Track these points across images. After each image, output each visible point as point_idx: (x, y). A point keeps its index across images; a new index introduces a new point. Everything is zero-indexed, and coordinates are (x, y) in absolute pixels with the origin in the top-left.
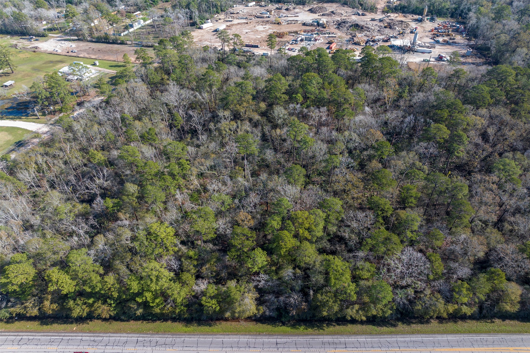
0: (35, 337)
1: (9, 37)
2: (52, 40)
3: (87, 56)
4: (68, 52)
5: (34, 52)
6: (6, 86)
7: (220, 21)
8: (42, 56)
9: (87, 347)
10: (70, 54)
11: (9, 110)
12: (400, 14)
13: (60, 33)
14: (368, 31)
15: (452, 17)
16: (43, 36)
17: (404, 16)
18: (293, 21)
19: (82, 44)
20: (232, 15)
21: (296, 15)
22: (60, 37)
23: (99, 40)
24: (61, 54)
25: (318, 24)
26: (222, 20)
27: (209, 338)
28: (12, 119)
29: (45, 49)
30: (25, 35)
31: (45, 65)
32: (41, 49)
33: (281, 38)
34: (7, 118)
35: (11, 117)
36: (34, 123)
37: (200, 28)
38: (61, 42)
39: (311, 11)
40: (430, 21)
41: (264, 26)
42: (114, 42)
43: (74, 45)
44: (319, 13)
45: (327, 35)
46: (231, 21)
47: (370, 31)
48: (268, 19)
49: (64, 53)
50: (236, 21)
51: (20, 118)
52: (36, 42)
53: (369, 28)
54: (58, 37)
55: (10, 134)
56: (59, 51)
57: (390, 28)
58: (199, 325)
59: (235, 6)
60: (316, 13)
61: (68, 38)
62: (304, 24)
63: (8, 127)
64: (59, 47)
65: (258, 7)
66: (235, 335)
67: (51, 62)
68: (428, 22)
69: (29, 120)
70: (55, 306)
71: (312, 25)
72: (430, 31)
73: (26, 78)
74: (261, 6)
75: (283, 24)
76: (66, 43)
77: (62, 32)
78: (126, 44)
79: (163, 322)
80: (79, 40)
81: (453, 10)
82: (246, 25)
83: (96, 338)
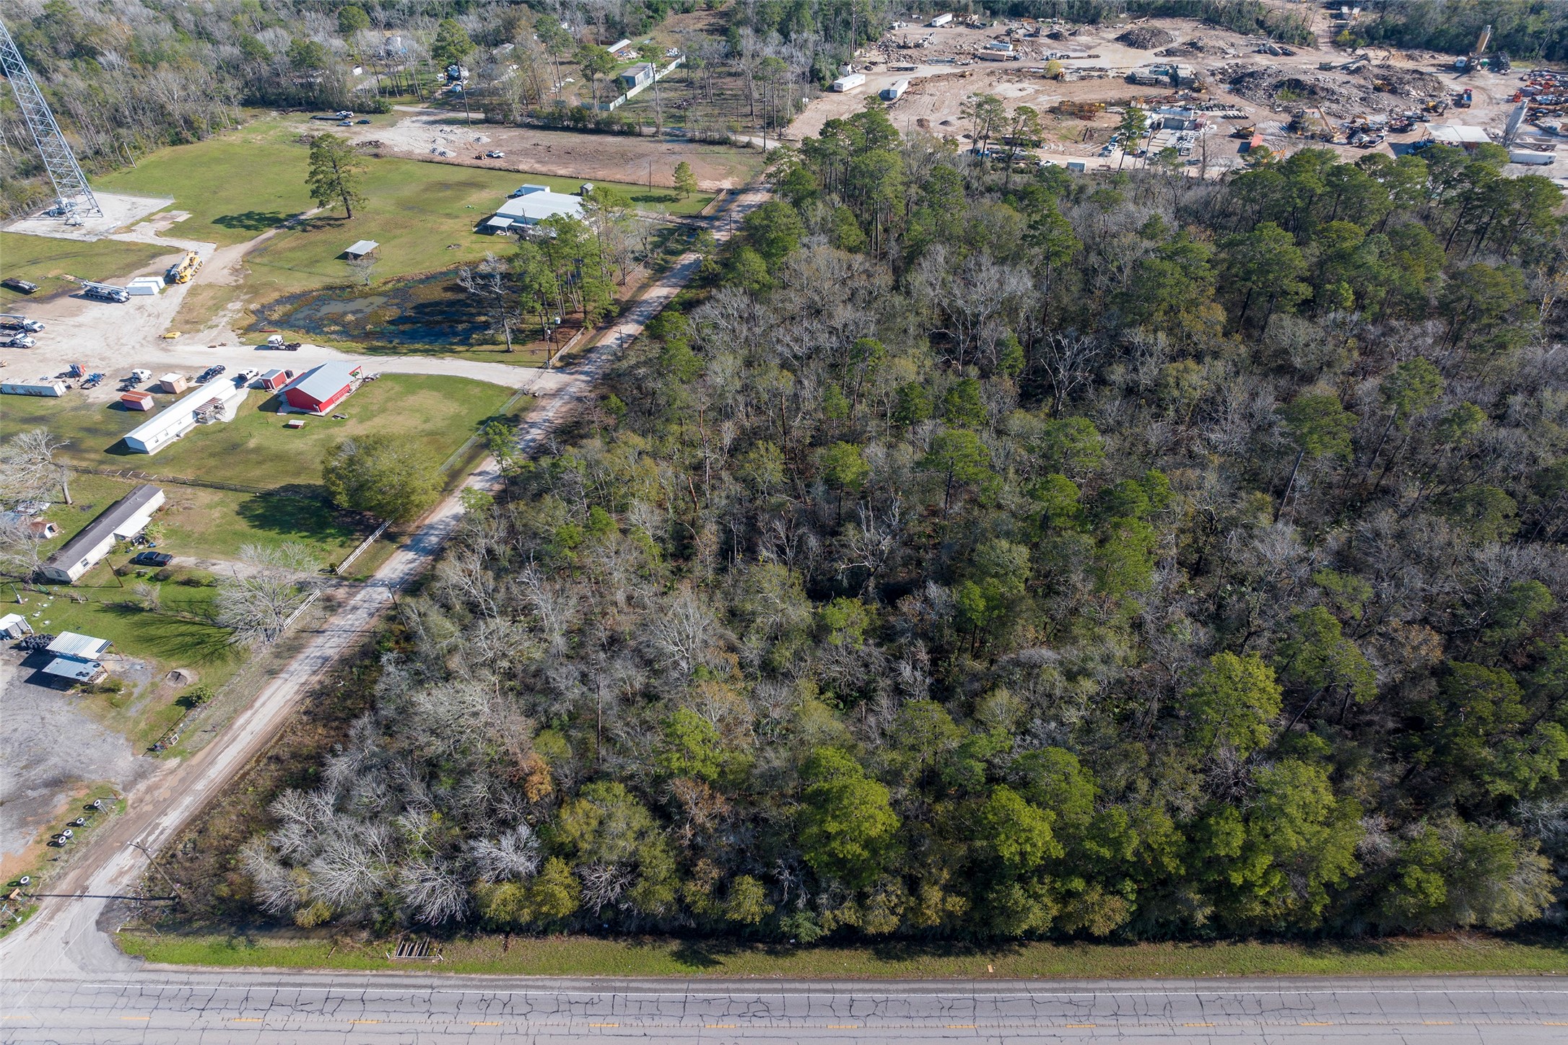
0: (891, 996)
1: (274, 114)
2: (407, 122)
3: (539, 167)
4: (479, 158)
5: (376, 156)
6: (356, 256)
7: (875, 69)
8: (404, 168)
9: (1062, 1021)
10: (486, 162)
11: (402, 328)
12: (1393, 51)
13: (418, 102)
14: (1332, 101)
15: (1549, 57)
16: (378, 110)
17: (1410, 57)
18: (1093, 69)
19: (505, 134)
20: (905, 52)
21: (1091, 52)
22: (428, 114)
23: (551, 124)
24: (459, 161)
25: (1176, 81)
26: (882, 68)
27: (1405, 988)
28: (426, 352)
29: (405, 148)
30: (323, 110)
31: (428, 195)
32: (390, 147)
33: (1089, 118)
34: (415, 351)
35: (417, 346)
36: (502, 366)
37: (831, 89)
38: (440, 127)
39: (1127, 40)
40: (1492, 70)
41: (1020, 86)
42: (602, 129)
43: (485, 137)
44: (1154, 46)
45: (1220, 113)
46: (912, 69)
47: (1337, 101)
48: (1015, 65)
49: (468, 161)
50: (925, 71)
51: (452, 351)
52: (365, 127)
53: (1333, 93)
54: (420, 114)
55: (449, 396)
56: (451, 155)
57: (1393, 91)
58: (1348, 950)
59: (896, 24)
60: (1145, 48)
61: (452, 115)
62: (1132, 80)
63: (429, 376)
64: (440, 142)
65: (962, 29)
66: (1469, 976)
67: (445, 186)
68: (1485, 72)
69: (482, 355)
70: (957, 904)
71: (1157, 83)
72: (1508, 101)
73: (398, 232)
74: (971, 26)
75: (1068, 78)
76: (458, 130)
77: (423, 99)
78: (640, 135)
79: (1235, 943)
80: (486, 121)
81: (1555, 37)
82: (962, 81)
83: (1076, 996)
